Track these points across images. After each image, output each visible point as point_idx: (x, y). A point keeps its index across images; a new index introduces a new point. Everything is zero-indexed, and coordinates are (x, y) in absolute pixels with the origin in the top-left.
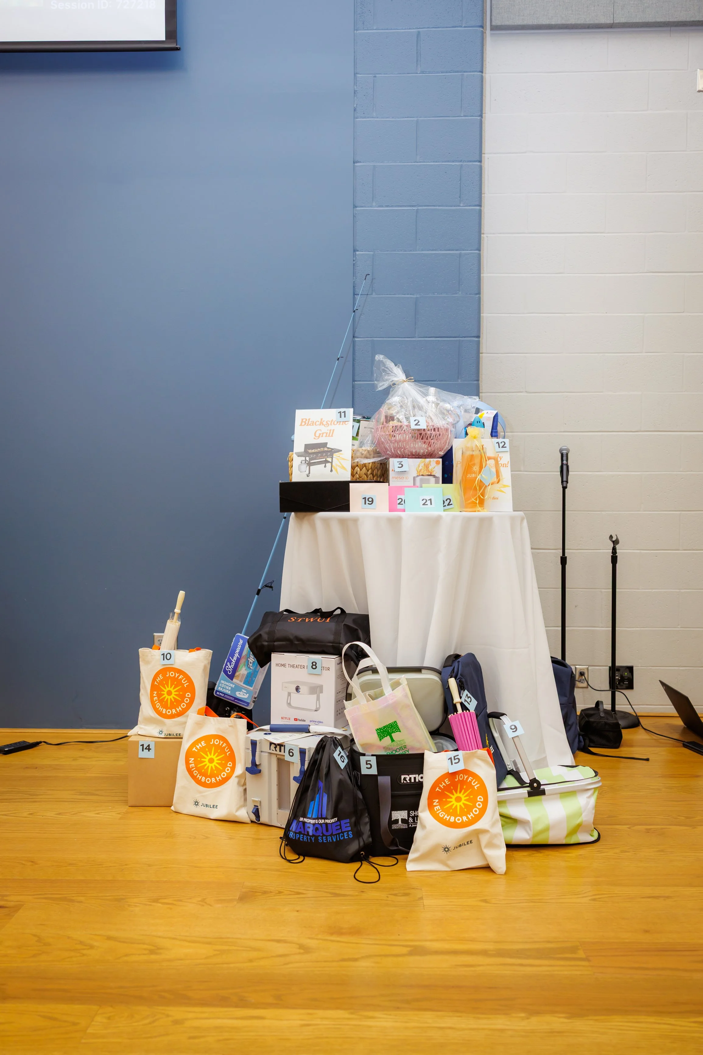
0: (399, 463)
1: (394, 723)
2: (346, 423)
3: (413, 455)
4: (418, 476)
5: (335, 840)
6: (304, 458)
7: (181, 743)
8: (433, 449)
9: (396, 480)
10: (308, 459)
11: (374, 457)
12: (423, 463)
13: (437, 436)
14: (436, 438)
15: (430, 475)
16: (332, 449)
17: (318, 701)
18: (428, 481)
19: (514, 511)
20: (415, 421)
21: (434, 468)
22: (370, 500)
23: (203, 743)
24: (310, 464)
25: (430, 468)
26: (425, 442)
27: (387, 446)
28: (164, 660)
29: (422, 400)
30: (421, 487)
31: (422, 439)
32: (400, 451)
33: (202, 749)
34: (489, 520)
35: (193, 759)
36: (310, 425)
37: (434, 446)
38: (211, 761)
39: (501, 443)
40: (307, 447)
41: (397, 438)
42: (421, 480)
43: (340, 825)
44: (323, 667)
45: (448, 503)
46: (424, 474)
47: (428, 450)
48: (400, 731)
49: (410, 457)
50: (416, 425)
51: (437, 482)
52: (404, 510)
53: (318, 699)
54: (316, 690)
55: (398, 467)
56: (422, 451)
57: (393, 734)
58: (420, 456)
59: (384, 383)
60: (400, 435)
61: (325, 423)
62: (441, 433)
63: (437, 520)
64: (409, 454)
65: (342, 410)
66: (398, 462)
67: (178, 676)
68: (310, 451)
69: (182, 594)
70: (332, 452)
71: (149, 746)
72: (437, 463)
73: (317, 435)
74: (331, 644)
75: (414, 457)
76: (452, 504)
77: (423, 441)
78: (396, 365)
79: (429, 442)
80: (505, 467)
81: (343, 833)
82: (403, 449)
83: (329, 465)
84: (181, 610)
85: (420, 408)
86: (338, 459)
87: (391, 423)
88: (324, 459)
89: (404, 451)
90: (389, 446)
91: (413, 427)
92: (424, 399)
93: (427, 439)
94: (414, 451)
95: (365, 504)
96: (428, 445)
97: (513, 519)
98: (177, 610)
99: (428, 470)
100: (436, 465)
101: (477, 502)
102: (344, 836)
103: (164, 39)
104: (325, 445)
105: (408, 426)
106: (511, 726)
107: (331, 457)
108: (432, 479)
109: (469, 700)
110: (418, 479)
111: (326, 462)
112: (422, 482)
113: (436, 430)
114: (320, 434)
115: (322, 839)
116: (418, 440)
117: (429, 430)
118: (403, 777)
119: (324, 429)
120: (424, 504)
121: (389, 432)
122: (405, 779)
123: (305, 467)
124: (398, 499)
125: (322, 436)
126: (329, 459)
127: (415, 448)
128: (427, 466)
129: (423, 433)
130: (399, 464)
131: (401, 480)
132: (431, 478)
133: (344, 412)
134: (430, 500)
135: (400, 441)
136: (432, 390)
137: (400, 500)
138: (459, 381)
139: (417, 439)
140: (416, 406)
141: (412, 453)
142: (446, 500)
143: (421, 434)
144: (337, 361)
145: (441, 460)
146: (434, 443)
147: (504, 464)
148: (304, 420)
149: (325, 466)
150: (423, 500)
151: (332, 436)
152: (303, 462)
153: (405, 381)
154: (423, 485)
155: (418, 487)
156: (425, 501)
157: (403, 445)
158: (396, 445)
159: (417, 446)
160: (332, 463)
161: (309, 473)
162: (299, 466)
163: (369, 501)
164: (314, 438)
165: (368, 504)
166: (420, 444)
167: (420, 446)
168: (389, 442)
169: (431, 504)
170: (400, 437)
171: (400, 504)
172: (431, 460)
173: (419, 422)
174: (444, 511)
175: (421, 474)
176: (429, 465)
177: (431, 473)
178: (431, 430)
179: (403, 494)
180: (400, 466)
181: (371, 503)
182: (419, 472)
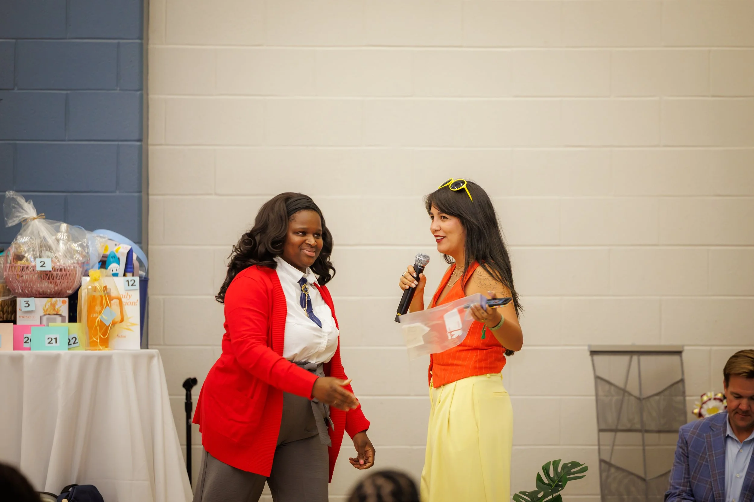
0: (26, 302)
3: (40, 294)
4: (44, 315)
8: (60, 289)
9: (23, 319)
11: (4, 296)
12: (49, 304)
13: (63, 276)
14: (62, 279)
15: (57, 314)
18: (54, 321)
20: (41, 262)
21: (61, 307)
25: (57, 307)
26: (51, 283)
27: (15, 285)
29: (51, 240)
30: (48, 326)
31: (49, 279)
32: (28, 290)
34: (109, 358)
37: (61, 285)
39: (131, 281)
41: (24, 278)
42: (47, 318)
45: (72, 342)
46: (51, 313)
47: (55, 289)
49: (38, 296)
50: (42, 266)
51: (63, 321)
52: (29, 349)
55: (25, 307)
56: (49, 291)
58: (48, 295)
59: (15, 219)
60: (27, 276)
62: (68, 273)
63: (56, 358)
64: (37, 293)
66: (25, 301)
72: (64, 302)
75: (41, 296)
76: (76, 343)
77: (49, 281)
78: (26, 201)
79: (56, 282)
80: (135, 305)
82: (30, 289)
85: (49, 248)
87: (19, 263)
89: (31, 290)
90: (17, 285)
91: (39, 268)
92: (54, 238)
93: (53, 279)
94: (41, 291)
96: (55, 284)
97: (136, 357)
99: (54, 310)
100: (62, 304)
101: (98, 341)
105: (34, 267)
108: (59, 318)
110: (45, 319)
112: (49, 320)
113: (63, 270)
116: (44, 281)
117: (55, 271)
120: (49, 343)
121: (16, 272)
124: (25, 338)
127: (42, 288)
128: (53, 306)
129: (49, 274)
130: (26, 304)
131: (28, 319)
132: (57, 317)
134: (56, 339)
135: (27, 281)
136: (64, 226)
137: (27, 339)
138: (118, 193)
139: (44, 279)
140: (45, 247)
141: (39, 292)
142: (72, 339)
143: (47, 275)
145: (67, 300)
146: (60, 283)
147: (133, 303)
150: (48, 339)
153: (34, 219)
154: (50, 324)
155: (44, 326)
156: (50, 340)
157: (31, 285)
158: (24, 285)
159: (43, 286)
166: (46, 284)
167: (46, 286)
168: (17, 281)
169: (56, 342)
170: (27, 277)
171: (26, 342)
172: (58, 299)
173: (44, 263)
174: (69, 349)
175: (47, 313)
176: (55, 304)
177: (57, 312)
178: (58, 270)
179: (30, 332)
180: (27, 305)
182: (45, 311)
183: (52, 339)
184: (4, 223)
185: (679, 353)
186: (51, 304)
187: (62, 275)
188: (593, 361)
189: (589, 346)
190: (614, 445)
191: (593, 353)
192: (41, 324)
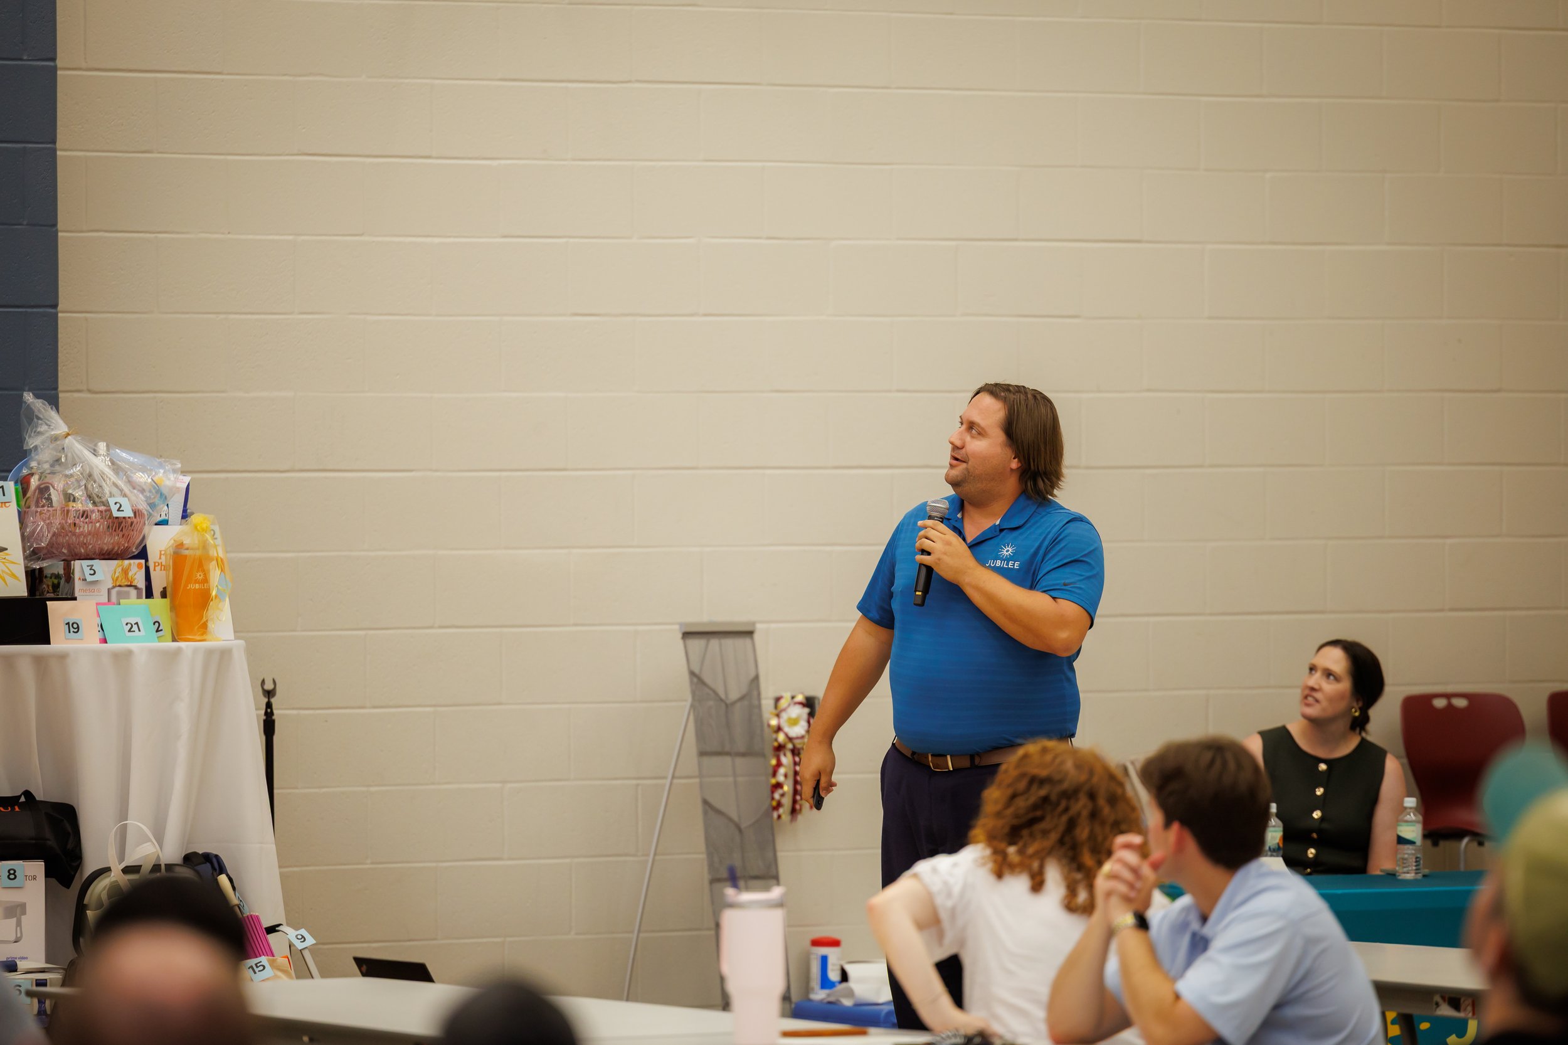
0: (90, 567)
2: (7, 504)
3: (102, 554)
4: (114, 587)
8: (129, 546)
9: (85, 594)
12: (121, 568)
13: (138, 525)
14: (136, 529)
15: (130, 586)
17: (18, 928)
18: (127, 596)
19: (236, 638)
20: (115, 504)
21: (135, 574)
22: (75, 626)
25: (130, 574)
26: (123, 535)
30: (119, 604)
31: (122, 530)
32: (86, 548)
37: (132, 540)
41: (84, 529)
42: (118, 593)
44: (26, 876)
45: (157, 627)
46: (122, 584)
47: (124, 547)
50: (117, 510)
51: (139, 597)
53: (19, 924)
54: (16, 911)
55: (88, 574)
56: (116, 549)
58: (114, 555)
60: (90, 525)
64: (98, 553)
66: (88, 566)
72: (139, 566)
74: (34, 841)
75: (102, 557)
76: (161, 630)
77: (120, 533)
79: (128, 535)
86: (3, 563)
87: (71, 505)
89: (92, 548)
91: (114, 513)
93: (126, 530)
94: (107, 549)
95: (69, 632)
96: (125, 539)
99: (128, 580)
100: (137, 569)
106: (296, 936)
108: (133, 592)
110: (114, 592)
112: (119, 595)
113: (138, 516)
116: (117, 533)
120: (130, 631)
121: (71, 519)
127: (107, 544)
128: (126, 572)
129: (123, 521)
130: (90, 569)
131: (91, 594)
132: (131, 590)
133: (2, 487)
134: (137, 623)
135: (81, 534)
136: (102, 446)
139: (118, 530)
141: (102, 549)
142: (154, 624)
143: (119, 524)
145: (143, 562)
146: (133, 535)
150: (127, 624)
153: (68, 434)
154: (122, 601)
155: (114, 604)
156: (129, 626)
157: (94, 539)
158: (82, 539)
159: (113, 541)
163: (74, 628)
165: (73, 632)
166: (117, 538)
167: (116, 541)
169: (139, 631)
170: (90, 529)
172: (132, 561)
173: (121, 506)
175: (118, 584)
176: (128, 570)
177: (132, 582)
180: (92, 572)
181: (76, 630)
182: (115, 580)
183: (132, 625)
185: (750, 634)
186: (122, 569)
188: (685, 647)
189: (681, 624)
190: (673, 777)
191: (687, 635)
192: (109, 601)
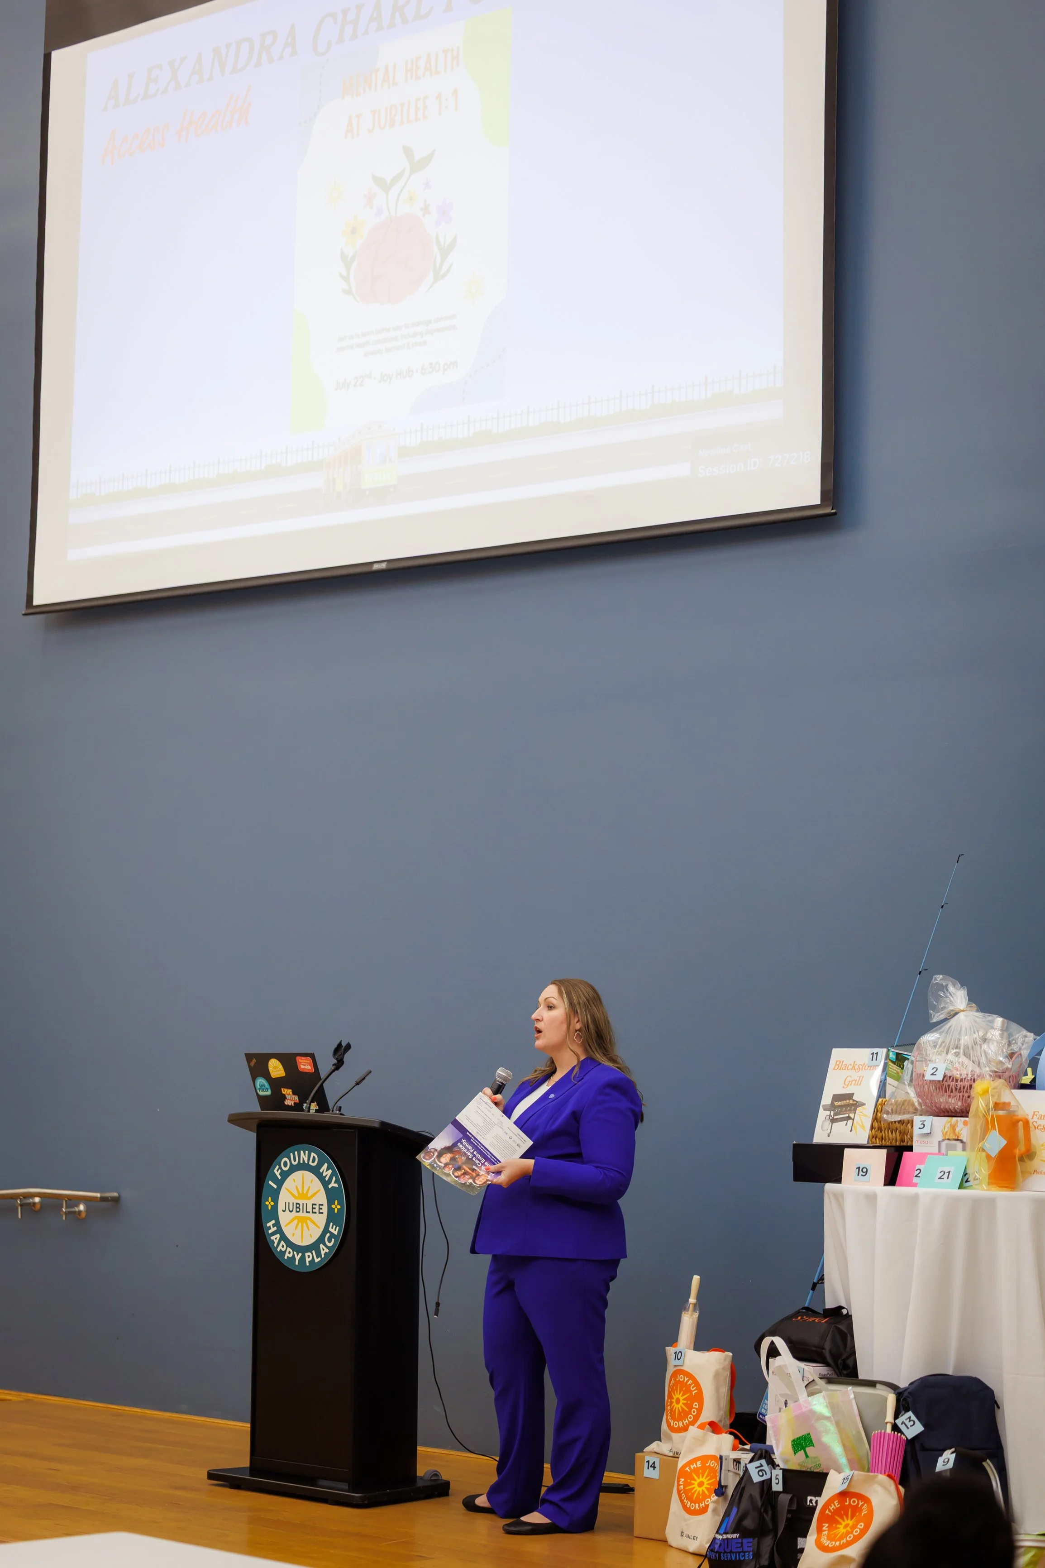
0: (921, 1123)
1: (808, 1435)
3: (943, 1111)
4: (943, 1140)
5: (733, 1559)
6: (828, 1113)
7: (678, 1461)
9: (920, 1144)
10: (832, 1113)
12: (949, 1124)
15: (957, 1140)
16: (857, 1102)
18: (954, 1148)
20: (933, 1069)
21: (962, 1130)
22: (865, 1170)
23: (699, 1464)
24: (833, 1121)
25: (957, 1130)
26: (949, 1096)
28: (675, 1359)
30: (947, 1155)
31: (946, 1091)
33: (696, 1470)
35: (683, 1480)
36: (842, 1069)
38: (701, 1484)
40: (836, 1097)
42: (947, 1145)
43: (742, 1543)
46: (950, 1138)
47: (959, 1106)
48: (813, 1446)
49: (942, 1114)
50: (932, 1074)
51: (964, 1149)
52: (915, 1185)
55: (920, 1128)
56: (952, 1107)
57: (807, 1449)
61: (856, 1067)
65: (875, 1050)
67: (688, 1381)
68: (836, 1103)
69: (696, 1279)
70: (857, 1105)
71: (654, 1463)
72: (965, 1123)
73: (847, 1083)
77: (946, 1095)
78: (960, 988)
81: (744, 1552)
83: (850, 1122)
84: (697, 1299)
86: (860, 1115)
88: (847, 1115)
91: (928, 1077)
93: (951, 1092)
94: (942, 1106)
95: (858, 1175)
98: (692, 1300)
99: (954, 1133)
100: (963, 1126)
102: (744, 1556)
103: (819, 502)
104: (850, 1096)
106: (944, 1460)
107: (854, 1112)
108: (959, 1145)
109: (909, 1424)
110: (944, 1144)
111: (849, 1118)
112: (950, 1148)
114: (849, 1081)
115: (724, 1556)
116: (938, 1094)
118: (809, 1498)
119: (854, 1075)
120: (940, 1178)
122: (811, 1501)
123: (828, 1124)
124: (917, 1170)
125: (851, 1085)
126: (852, 1115)
127: (941, 1103)
128: (953, 1127)
130: (922, 1124)
131: (926, 1145)
132: (958, 1143)
133: (877, 1053)
134: (949, 1172)
136: (999, 1021)
139: (940, 1091)
141: (940, 1109)
143: (943, 1085)
144: (919, 976)
146: (963, 1096)
148: (838, 1063)
149: (847, 1124)
151: (860, 1085)
152: (828, 1117)
153: (964, 1010)
154: (949, 1152)
155: (942, 1154)
156: (942, 1174)
159: (945, 1101)
160: (853, 1120)
161: (830, 1132)
162: (823, 1123)
163: (863, 1171)
164: (843, 1087)
165: (862, 1175)
166: (945, 1098)
167: (947, 1101)
169: (948, 1178)
171: (916, 1176)
172: (959, 1119)
173: (937, 1070)
174: (960, 1188)
175: (947, 1138)
176: (956, 1125)
177: (958, 1137)
178: (957, 1081)
179: (922, 1163)
180: (923, 1126)
181: (864, 1174)
182: (945, 1134)
183: (944, 1173)
184: (928, 1017)
186: (951, 1126)
187: (964, 1088)
192: (939, 1152)
